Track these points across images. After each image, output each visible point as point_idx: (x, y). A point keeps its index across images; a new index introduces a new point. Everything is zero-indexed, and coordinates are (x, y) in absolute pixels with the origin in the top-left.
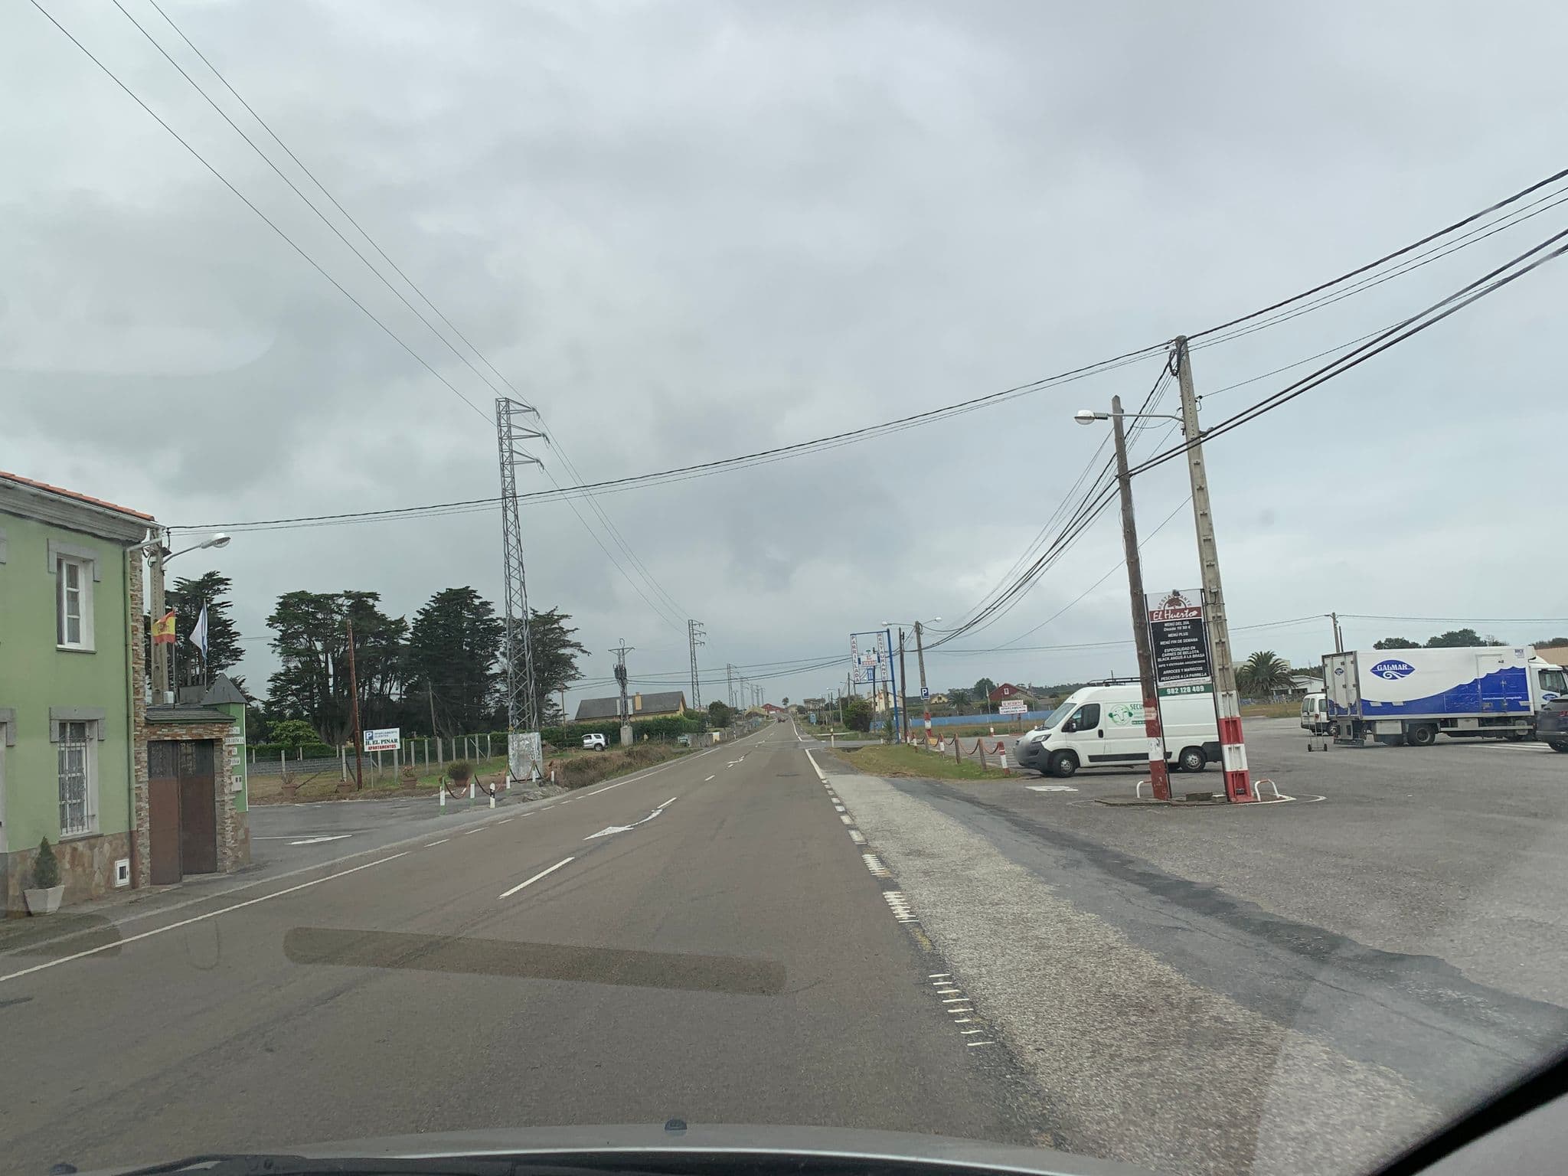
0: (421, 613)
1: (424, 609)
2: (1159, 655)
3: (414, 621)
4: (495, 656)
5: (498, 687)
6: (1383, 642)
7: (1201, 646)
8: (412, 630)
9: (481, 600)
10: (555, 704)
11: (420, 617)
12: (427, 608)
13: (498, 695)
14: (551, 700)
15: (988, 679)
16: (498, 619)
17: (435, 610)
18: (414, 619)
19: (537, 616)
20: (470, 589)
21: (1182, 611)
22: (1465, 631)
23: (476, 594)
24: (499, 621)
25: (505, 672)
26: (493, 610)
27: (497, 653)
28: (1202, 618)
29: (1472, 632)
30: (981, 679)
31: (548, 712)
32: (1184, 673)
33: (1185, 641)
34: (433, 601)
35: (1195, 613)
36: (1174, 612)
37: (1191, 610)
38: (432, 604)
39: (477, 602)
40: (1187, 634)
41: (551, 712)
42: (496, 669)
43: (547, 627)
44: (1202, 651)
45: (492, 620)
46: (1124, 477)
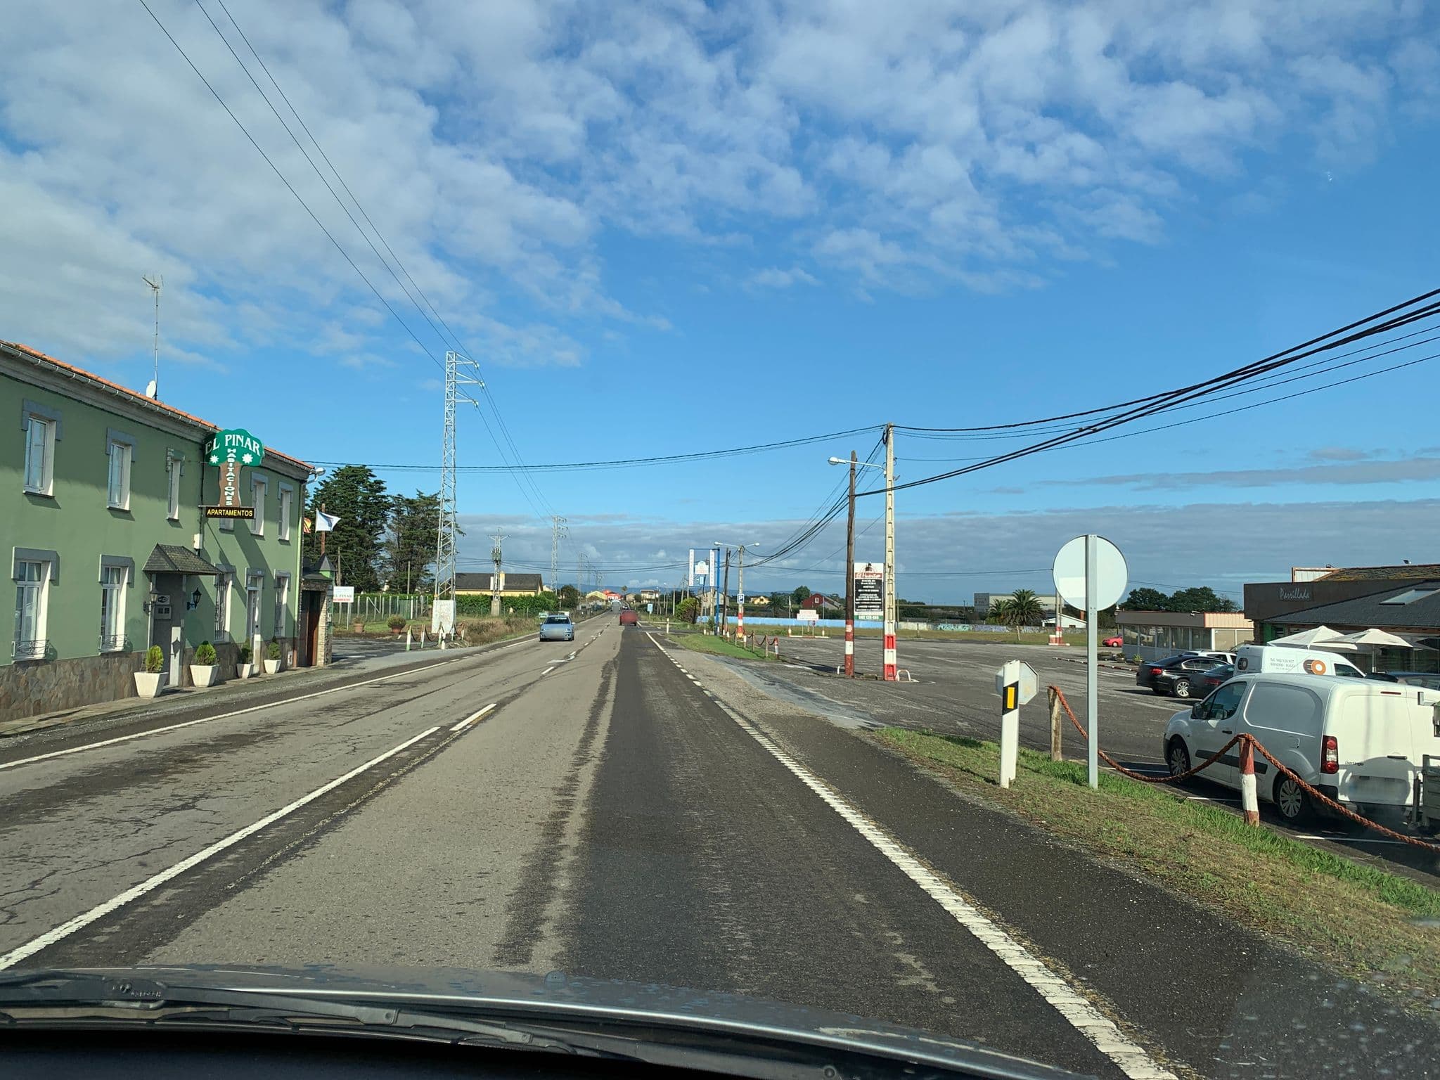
0: (322, 484)
1: (324, 481)
2: (857, 597)
3: (315, 490)
4: (382, 528)
5: (382, 554)
6: (1138, 590)
7: (879, 595)
8: (312, 498)
9: (375, 479)
10: (432, 575)
11: (321, 488)
12: (328, 480)
13: (381, 561)
14: (428, 570)
15: (806, 587)
16: (388, 496)
17: (335, 483)
18: (315, 488)
19: (422, 497)
20: (366, 468)
21: (872, 574)
22: (1205, 588)
23: (372, 473)
24: (389, 498)
25: (388, 542)
26: (386, 488)
27: (385, 525)
28: (882, 579)
29: (1210, 590)
30: (799, 587)
31: (424, 580)
32: (869, 608)
33: (872, 591)
34: (334, 475)
35: (879, 576)
36: (868, 574)
37: (877, 574)
38: (332, 477)
39: (372, 480)
40: (873, 587)
41: (427, 580)
42: (382, 538)
43: (430, 508)
44: (880, 597)
45: (383, 497)
46: (852, 497)
